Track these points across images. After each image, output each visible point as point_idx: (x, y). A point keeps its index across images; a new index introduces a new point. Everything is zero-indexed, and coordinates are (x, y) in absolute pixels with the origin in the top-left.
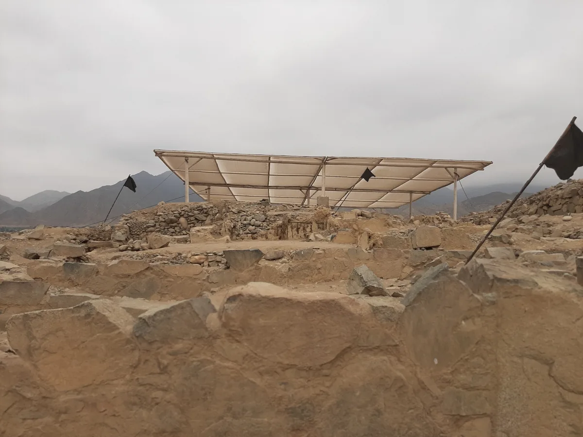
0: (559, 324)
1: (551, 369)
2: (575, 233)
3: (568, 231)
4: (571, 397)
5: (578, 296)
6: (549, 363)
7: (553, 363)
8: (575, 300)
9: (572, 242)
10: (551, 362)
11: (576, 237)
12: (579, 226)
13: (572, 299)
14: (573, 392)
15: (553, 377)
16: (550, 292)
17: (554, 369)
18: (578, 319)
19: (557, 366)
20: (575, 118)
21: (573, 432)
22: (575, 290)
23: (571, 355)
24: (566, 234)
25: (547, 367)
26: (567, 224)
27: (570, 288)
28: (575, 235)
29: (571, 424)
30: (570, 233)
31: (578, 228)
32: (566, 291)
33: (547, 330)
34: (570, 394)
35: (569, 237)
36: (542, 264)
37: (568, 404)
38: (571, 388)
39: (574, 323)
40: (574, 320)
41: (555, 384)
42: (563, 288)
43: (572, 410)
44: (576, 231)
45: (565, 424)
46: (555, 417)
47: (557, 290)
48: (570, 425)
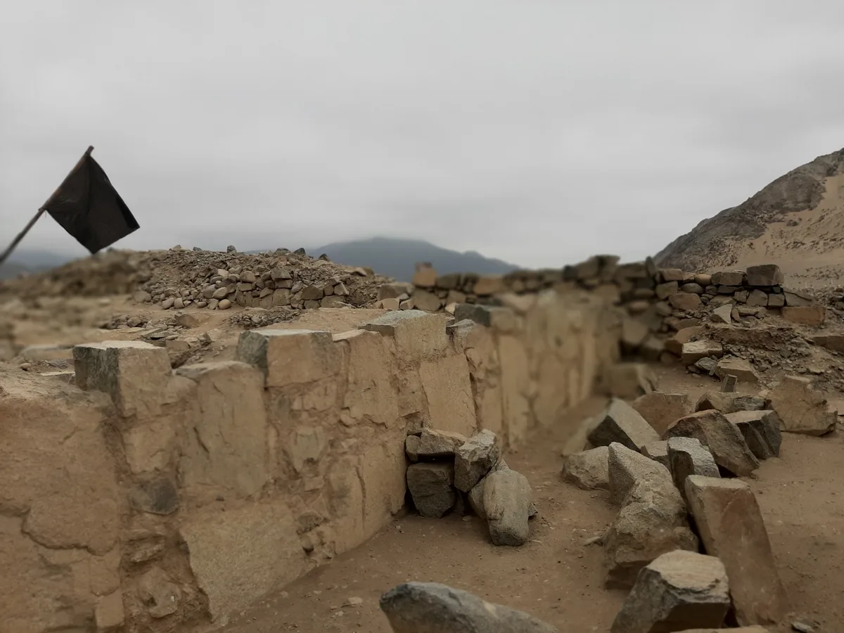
0: (37, 449)
1: (25, 521)
2: (113, 322)
3: (105, 319)
4: (57, 557)
5: (67, 403)
6: (21, 513)
7: (28, 512)
8: (63, 409)
9: (106, 333)
10: (24, 511)
11: (115, 327)
12: (119, 312)
13: (59, 408)
14: (61, 548)
15: (28, 533)
16: (22, 401)
17: (30, 521)
18: (68, 437)
19: (34, 516)
20: (91, 149)
21: (62, 608)
22: (63, 394)
23: (57, 493)
24: (102, 323)
25: (18, 521)
26: (104, 310)
27: (56, 392)
28: (113, 324)
29: (58, 597)
30: (107, 322)
31: (118, 314)
32: (48, 397)
33: (18, 461)
34: (58, 553)
35: (105, 327)
36: (50, 365)
37: (54, 569)
38: (59, 544)
39: (61, 443)
40: (61, 440)
41: (32, 543)
42: (45, 393)
43: (60, 576)
44: (115, 319)
45: (49, 600)
46: (34, 596)
47: (36, 396)
48: (57, 600)
